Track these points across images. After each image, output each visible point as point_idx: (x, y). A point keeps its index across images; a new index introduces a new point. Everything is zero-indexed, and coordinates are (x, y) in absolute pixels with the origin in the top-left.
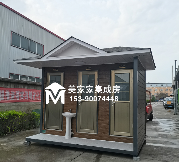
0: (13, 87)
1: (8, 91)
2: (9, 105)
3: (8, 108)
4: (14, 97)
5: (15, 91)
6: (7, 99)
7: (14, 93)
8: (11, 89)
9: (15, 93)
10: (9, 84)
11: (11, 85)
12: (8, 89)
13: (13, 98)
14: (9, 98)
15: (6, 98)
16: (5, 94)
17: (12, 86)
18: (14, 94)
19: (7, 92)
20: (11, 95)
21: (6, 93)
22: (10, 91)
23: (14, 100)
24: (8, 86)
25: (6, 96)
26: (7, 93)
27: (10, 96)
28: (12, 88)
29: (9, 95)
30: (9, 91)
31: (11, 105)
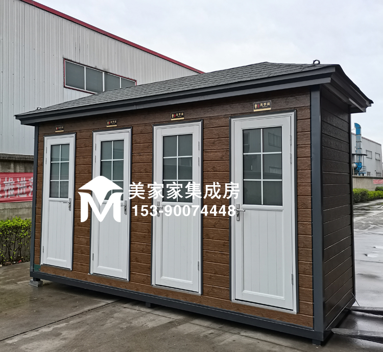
0: (23, 171)
1: (10, 179)
2: (12, 208)
3: (12, 214)
4: (24, 191)
5: (26, 177)
6: (8, 196)
7: (26, 182)
8: (17, 174)
9: (28, 182)
10: (12, 165)
11: (18, 167)
12: (10, 175)
13: (23, 194)
14: (12, 193)
15: (6, 194)
16: (3, 185)
17: (20, 169)
18: (25, 185)
19: (8, 181)
20: (18, 186)
21: (4, 183)
22: (15, 178)
23: (25, 196)
24: (9, 168)
25: (4, 189)
26: (7, 184)
27: (16, 189)
28: (20, 173)
29: (13, 187)
30: (12, 179)
31: (19, 207)
